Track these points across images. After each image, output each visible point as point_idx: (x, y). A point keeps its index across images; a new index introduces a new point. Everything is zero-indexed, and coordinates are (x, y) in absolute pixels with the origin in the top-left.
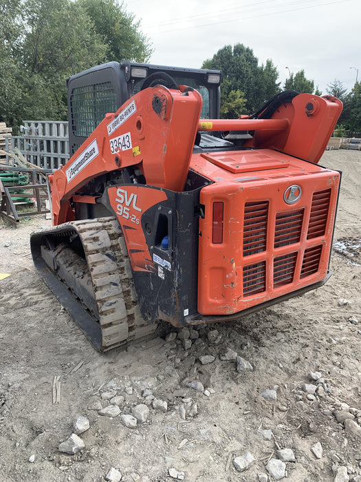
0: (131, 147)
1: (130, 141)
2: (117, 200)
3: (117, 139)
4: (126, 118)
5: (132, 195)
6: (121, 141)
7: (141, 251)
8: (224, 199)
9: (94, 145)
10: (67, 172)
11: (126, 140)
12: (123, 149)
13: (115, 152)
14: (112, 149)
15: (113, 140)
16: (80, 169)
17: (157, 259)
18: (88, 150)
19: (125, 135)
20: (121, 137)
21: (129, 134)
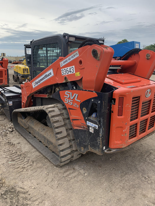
0: (74, 72)
1: (74, 69)
2: (65, 96)
3: (66, 68)
4: (72, 59)
5: (75, 94)
6: (68, 70)
7: (79, 120)
8: (123, 95)
9: (51, 71)
10: (33, 84)
11: (71, 69)
12: (70, 73)
13: (64, 75)
14: (62, 73)
15: (63, 69)
16: (41, 82)
17: (89, 124)
18: (47, 73)
19: (71, 67)
20: (69, 68)
21: (74, 66)
